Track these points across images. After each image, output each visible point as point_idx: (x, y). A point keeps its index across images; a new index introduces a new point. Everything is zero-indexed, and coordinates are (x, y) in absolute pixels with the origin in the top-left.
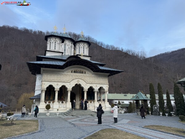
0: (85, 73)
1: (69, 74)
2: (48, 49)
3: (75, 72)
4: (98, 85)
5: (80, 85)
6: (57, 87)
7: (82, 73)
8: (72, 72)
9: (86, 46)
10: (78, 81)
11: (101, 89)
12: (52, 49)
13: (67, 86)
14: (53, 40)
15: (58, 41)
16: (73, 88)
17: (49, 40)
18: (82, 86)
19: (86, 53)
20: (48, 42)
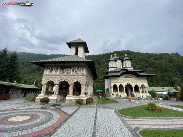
0: (132, 78)
1: (123, 79)
2: (109, 67)
3: (126, 77)
4: (140, 84)
5: (129, 84)
6: (118, 85)
7: (130, 78)
8: (124, 78)
9: (129, 61)
10: (128, 82)
11: (142, 86)
12: (112, 66)
13: (123, 85)
14: (111, 62)
15: (114, 62)
16: (126, 86)
17: (109, 62)
18: (131, 84)
19: (130, 65)
20: (109, 63)
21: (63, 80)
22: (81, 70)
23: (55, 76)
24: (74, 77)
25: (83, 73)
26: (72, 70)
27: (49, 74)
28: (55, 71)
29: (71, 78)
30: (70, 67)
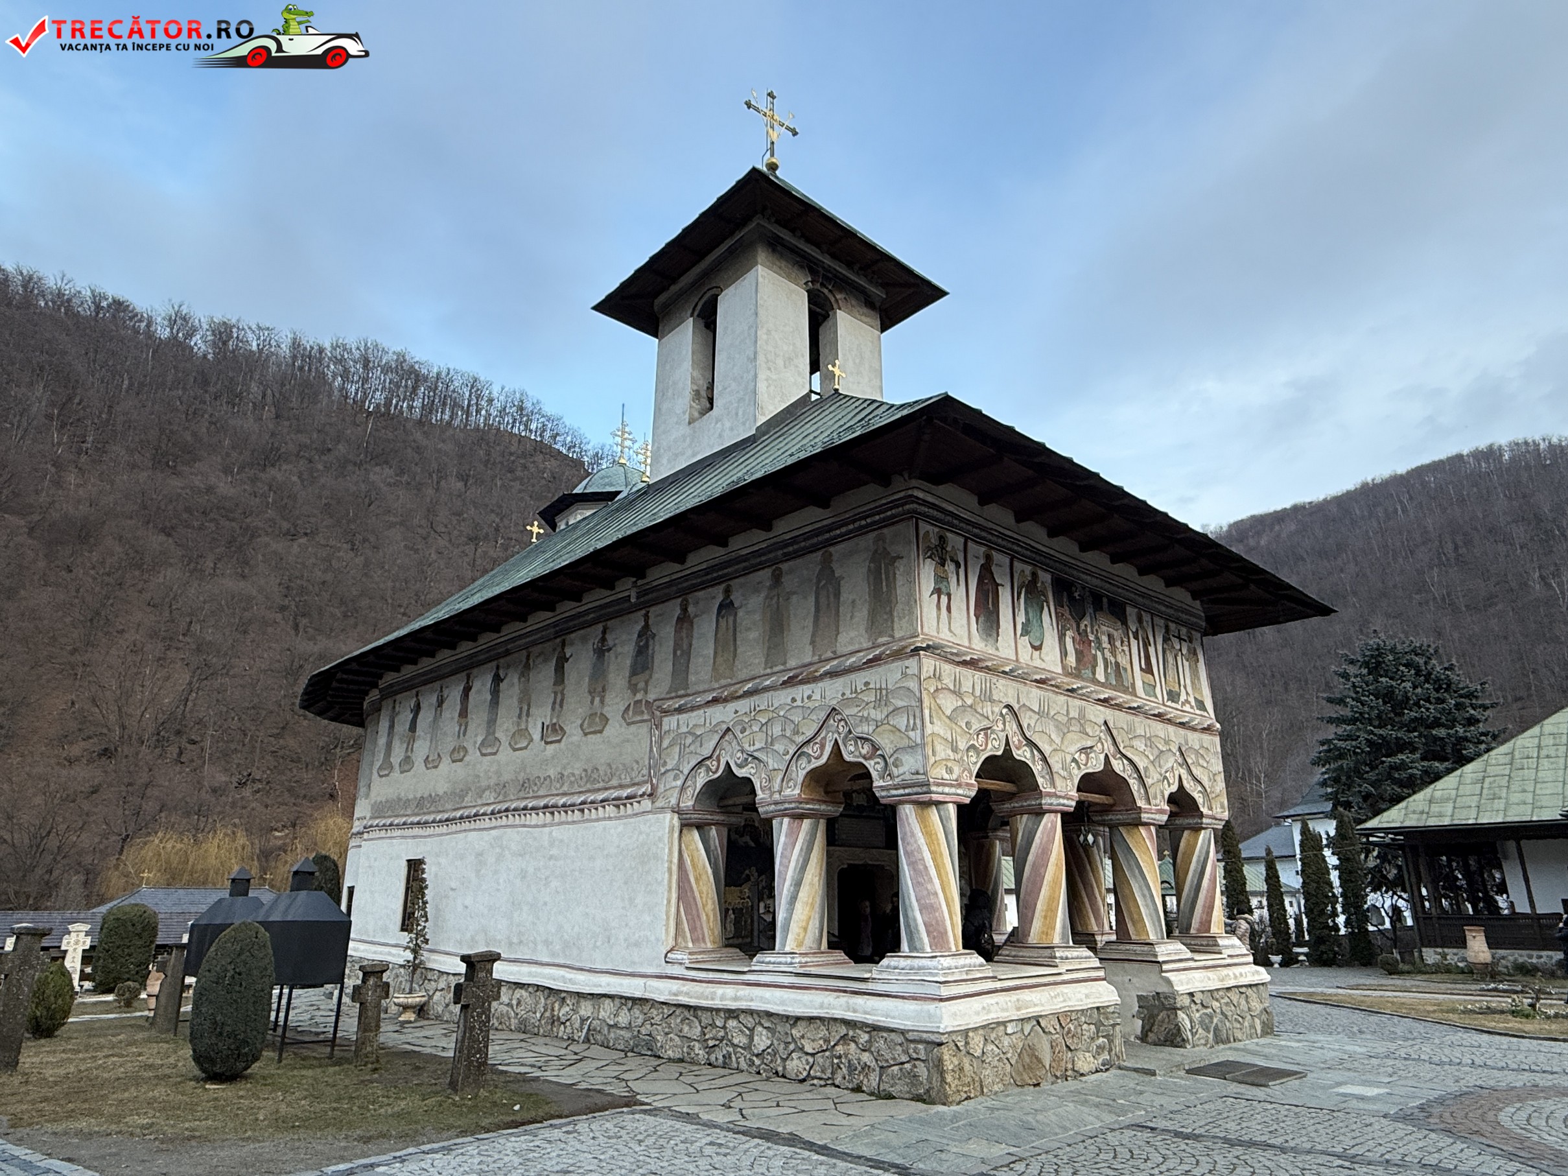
21: (1096, 765)
22: (1186, 664)
23: (1033, 696)
24: (1159, 728)
25: (1201, 705)
26: (1134, 643)
27: (979, 646)
28: (1021, 618)
29: (1149, 740)
30: (1118, 612)
